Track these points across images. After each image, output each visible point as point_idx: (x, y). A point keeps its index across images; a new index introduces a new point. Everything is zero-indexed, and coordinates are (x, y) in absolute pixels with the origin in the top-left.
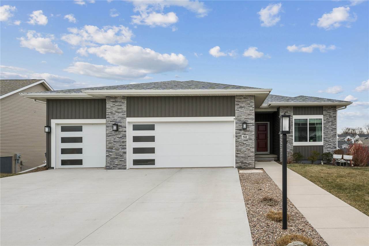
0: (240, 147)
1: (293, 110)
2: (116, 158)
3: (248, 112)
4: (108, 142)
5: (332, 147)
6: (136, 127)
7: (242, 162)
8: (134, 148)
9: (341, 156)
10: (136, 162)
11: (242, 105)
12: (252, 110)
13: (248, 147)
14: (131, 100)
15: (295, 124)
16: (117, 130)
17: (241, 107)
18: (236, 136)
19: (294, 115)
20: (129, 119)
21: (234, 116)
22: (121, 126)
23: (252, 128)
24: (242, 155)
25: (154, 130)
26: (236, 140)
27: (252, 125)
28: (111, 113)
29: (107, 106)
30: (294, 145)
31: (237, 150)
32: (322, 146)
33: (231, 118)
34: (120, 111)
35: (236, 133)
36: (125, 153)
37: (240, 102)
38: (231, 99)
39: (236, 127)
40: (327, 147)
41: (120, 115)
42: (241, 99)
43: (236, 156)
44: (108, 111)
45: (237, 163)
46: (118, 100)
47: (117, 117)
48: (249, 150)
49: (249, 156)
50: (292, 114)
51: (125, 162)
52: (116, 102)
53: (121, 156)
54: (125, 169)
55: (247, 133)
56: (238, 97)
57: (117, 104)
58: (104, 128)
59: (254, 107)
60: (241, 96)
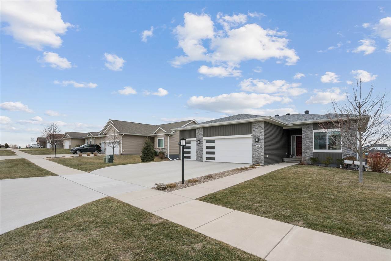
0: (255, 152)
1: (314, 126)
2: (199, 156)
3: (260, 131)
4: (197, 149)
5: (352, 154)
6: (208, 142)
7: (256, 161)
8: (207, 152)
9: (352, 161)
10: (208, 159)
11: (257, 127)
12: (262, 130)
13: (259, 153)
14: (205, 128)
15: (315, 136)
16: (200, 143)
17: (256, 129)
18: (253, 146)
19: (314, 129)
20: (204, 138)
21: (252, 134)
22: (201, 141)
23: (262, 141)
24: (256, 157)
25: (214, 143)
26: (253, 148)
27: (262, 139)
28: (198, 135)
29: (196, 132)
30: (314, 152)
31: (253, 154)
32: (342, 153)
33: (250, 136)
34: (201, 134)
35: (253, 144)
36: (202, 154)
37: (255, 125)
38: (250, 124)
39: (253, 140)
40: (346, 154)
41: (201, 136)
42: (256, 124)
43: (253, 158)
44: (197, 134)
45: (253, 161)
46: (200, 129)
47: (200, 137)
48: (260, 154)
49: (260, 158)
50: (313, 129)
51: (203, 158)
52: (199, 130)
53: (201, 155)
54: (203, 161)
55: (259, 144)
56: (254, 123)
57: (200, 131)
58: (195, 142)
59: (263, 128)
60: (255, 122)
